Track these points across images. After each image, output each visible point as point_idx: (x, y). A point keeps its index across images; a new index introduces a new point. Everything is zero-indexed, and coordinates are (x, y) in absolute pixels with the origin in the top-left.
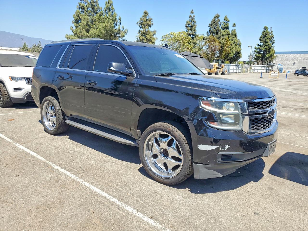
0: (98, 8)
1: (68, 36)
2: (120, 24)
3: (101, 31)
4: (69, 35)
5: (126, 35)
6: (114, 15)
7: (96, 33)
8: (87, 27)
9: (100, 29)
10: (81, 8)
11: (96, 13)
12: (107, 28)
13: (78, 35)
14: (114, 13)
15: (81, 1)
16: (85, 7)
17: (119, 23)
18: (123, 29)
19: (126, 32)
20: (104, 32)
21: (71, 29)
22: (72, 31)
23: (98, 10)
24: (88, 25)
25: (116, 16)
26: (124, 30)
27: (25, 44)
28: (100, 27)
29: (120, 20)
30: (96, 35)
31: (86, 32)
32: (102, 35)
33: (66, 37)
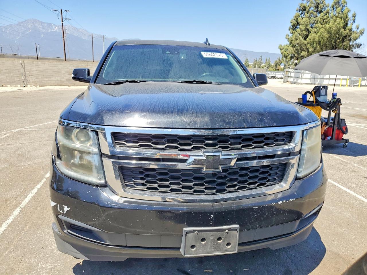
0: (324, 5)
1: (281, 46)
2: (354, 22)
3: (322, 35)
4: (283, 45)
5: (361, 37)
6: (345, 11)
7: (316, 39)
8: (305, 32)
9: (321, 33)
10: (301, 10)
11: (320, 12)
12: (331, 30)
13: (293, 44)
14: (345, 8)
15: (302, 1)
16: (307, 8)
17: (352, 22)
18: (358, 29)
19: (362, 33)
20: (327, 36)
21: (286, 38)
22: (287, 40)
23: (324, 8)
24: (308, 30)
25: (349, 11)
26: (360, 29)
27: (247, 59)
28: (322, 30)
29: (354, 16)
30: (315, 41)
31: (303, 39)
32: (324, 40)
33: (279, 48)
